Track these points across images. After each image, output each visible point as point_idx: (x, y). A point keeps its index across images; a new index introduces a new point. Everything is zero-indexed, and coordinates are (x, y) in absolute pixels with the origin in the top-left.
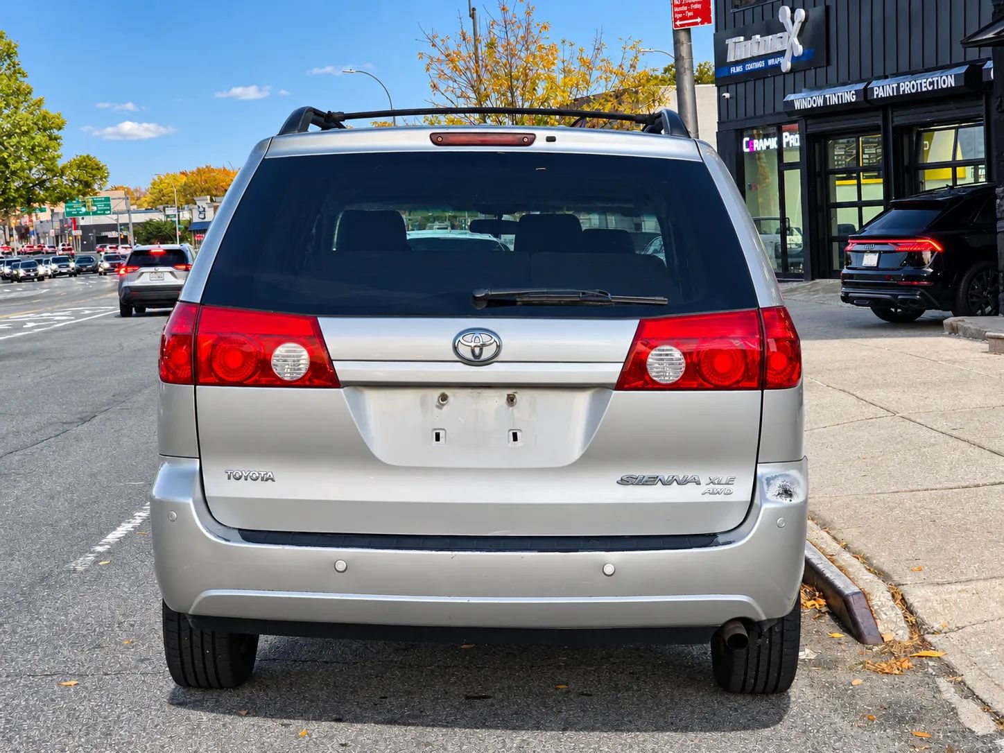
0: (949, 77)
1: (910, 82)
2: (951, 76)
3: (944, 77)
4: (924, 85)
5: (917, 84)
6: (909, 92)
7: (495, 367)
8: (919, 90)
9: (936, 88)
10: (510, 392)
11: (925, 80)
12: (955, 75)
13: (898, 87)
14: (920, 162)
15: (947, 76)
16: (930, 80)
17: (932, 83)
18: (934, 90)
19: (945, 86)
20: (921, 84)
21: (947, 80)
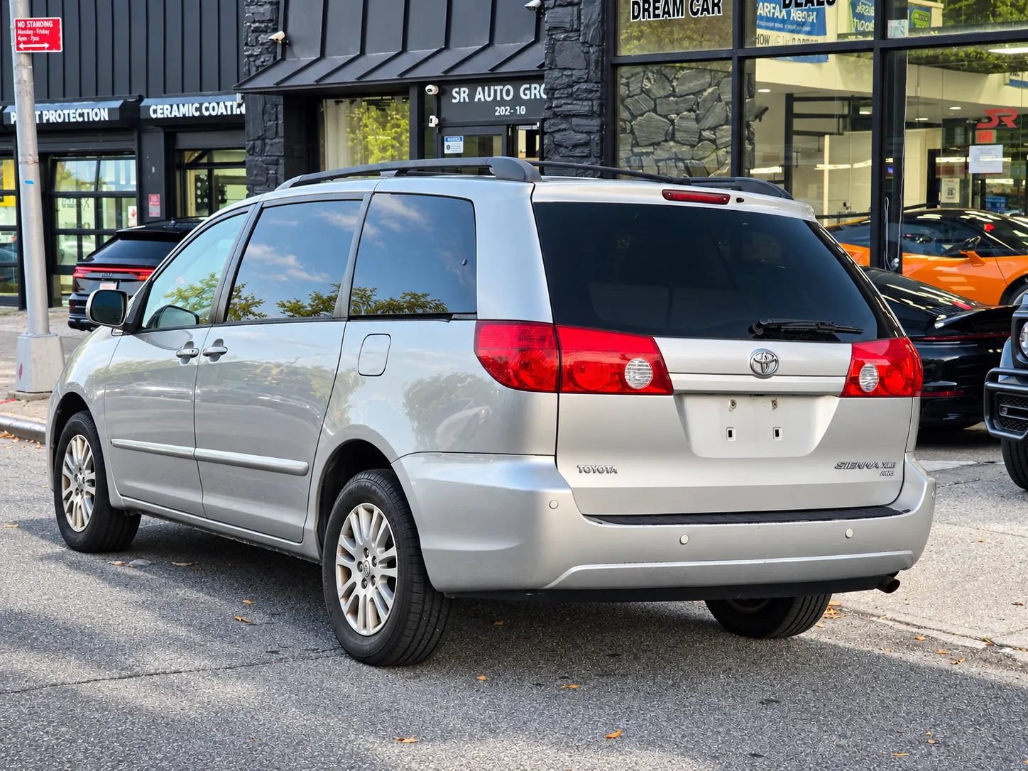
0: (102, 110)
1: (56, 111)
2: (104, 109)
3: (96, 110)
4: (71, 116)
5: (64, 114)
6: (55, 121)
7: (773, 379)
8: (67, 120)
9: (86, 119)
10: (774, 399)
11: (74, 111)
12: (109, 109)
13: (41, 116)
14: (56, 190)
15: (99, 109)
16: (79, 111)
17: (81, 115)
18: (84, 121)
19: (97, 119)
20: (69, 114)
21: (100, 112)
